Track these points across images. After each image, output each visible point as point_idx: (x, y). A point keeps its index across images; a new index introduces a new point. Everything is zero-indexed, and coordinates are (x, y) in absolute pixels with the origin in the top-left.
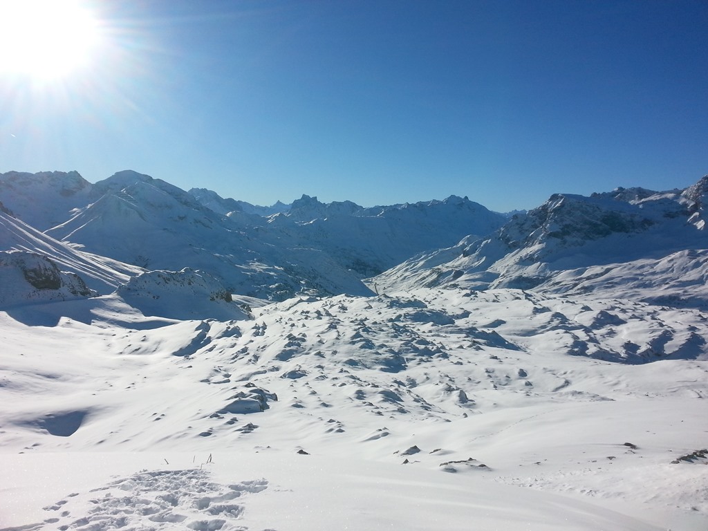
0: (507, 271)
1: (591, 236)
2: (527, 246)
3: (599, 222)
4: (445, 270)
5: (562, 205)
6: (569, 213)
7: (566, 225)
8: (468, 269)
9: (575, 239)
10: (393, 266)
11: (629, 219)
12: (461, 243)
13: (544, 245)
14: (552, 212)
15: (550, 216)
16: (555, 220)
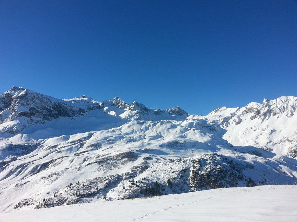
1: (47, 118)
3: (52, 109)
5: (26, 94)
6: (32, 99)
7: (32, 108)
9: (38, 119)
11: (69, 108)
13: (18, 121)
14: (17, 98)
15: (16, 101)
16: (22, 104)
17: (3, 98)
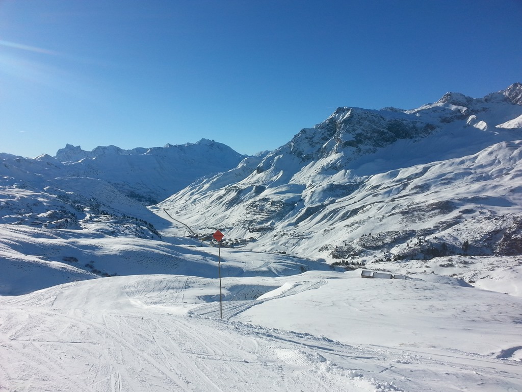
0: (313, 182)
1: (380, 144)
2: (322, 157)
3: (386, 131)
4: (243, 187)
5: (351, 116)
6: (358, 122)
7: (358, 134)
8: (269, 183)
9: (368, 147)
10: (176, 191)
11: (411, 125)
12: (240, 166)
13: (342, 154)
14: (341, 123)
15: (340, 127)
16: (347, 130)
17: (328, 125)
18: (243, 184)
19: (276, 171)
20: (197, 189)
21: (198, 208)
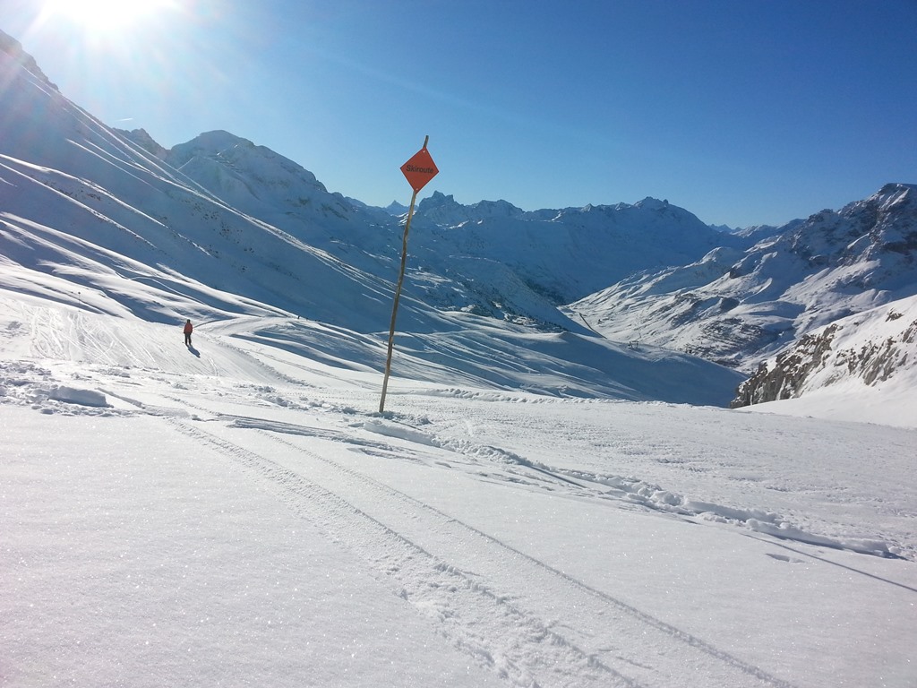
0: (818, 302)
2: (843, 263)
4: (704, 297)
5: (906, 201)
7: (913, 233)
8: (745, 296)
10: (597, 289)
12: (705, 259)
13: (877, 263)
14: (887, 212)
15: (883, 218)
16: (894, 224)
17: (863, 211)
18: (705, 291)
19: (761, 278)
20: (631, 290)
21: (630, 320)
